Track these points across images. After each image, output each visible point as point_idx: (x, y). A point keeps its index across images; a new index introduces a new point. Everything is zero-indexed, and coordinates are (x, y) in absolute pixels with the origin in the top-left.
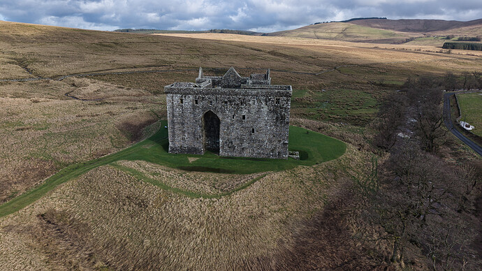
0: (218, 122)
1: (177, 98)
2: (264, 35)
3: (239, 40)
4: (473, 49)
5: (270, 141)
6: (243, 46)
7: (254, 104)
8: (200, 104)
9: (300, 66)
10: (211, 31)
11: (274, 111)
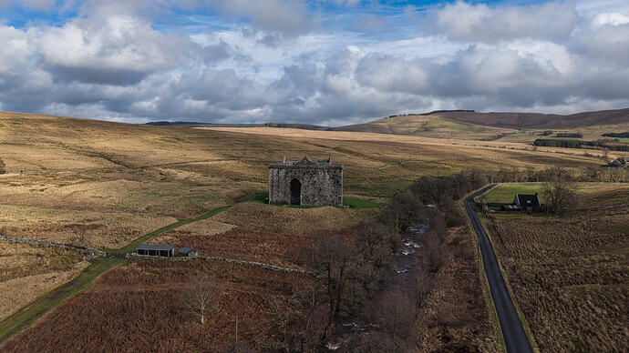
0: (300, 185)
1: (276, 171)
2: (329, 129)
3: (300, 135)
4: (566, 147)
5: (331, 196)
6: (306, 142)
7: (321, 174)
8: (289, 175)
9: (364, 161)
10: (266, 125)
11: (333, 178)
